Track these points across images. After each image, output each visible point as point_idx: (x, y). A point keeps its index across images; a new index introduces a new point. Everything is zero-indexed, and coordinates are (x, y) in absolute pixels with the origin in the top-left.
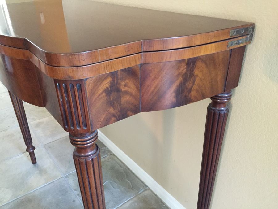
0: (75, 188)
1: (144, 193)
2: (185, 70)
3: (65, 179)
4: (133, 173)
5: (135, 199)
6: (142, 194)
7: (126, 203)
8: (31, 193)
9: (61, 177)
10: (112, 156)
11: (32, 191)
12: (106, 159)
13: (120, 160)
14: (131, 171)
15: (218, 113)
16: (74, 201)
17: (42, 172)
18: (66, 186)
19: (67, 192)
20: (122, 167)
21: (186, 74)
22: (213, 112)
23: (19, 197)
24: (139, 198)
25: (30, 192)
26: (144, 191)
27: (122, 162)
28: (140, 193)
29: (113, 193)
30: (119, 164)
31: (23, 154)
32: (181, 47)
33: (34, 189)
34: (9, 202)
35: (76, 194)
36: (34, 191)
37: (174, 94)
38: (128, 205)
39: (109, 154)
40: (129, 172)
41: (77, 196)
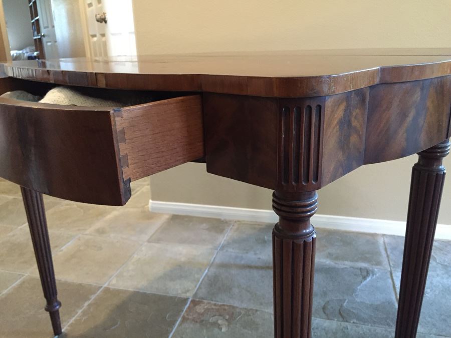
0: (244, 252)
3: (223, 251)
9: (216, 252)
10: (238, 222)
12: (236, 226)
18: (233, 254)
19: (242, 257)
23: (201, 280)
35: (253, 255)
39: (233, 222)
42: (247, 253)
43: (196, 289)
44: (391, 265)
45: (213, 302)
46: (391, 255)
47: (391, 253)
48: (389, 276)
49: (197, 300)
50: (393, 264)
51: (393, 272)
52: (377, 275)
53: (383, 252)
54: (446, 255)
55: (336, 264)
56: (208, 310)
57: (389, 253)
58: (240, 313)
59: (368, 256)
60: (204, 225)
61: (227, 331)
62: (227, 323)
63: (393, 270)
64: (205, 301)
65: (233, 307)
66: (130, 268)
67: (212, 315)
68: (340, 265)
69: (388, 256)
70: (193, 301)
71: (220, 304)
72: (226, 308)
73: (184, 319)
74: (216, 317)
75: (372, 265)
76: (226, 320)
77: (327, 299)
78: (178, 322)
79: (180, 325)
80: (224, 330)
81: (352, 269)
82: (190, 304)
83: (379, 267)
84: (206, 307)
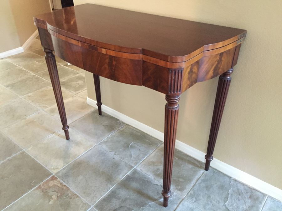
0: (110, 151)
1: (161, 146)
2: (219, 59)
3: (99, 146)
4: (149, 135)
5: (156, 150)
6: (160, 147)
7: (151, 153)
8: (78, 159)
9: (95, 145)
10: (127, 126)
11: (78, 158)
12: (123, 128)
13: (135, 128)
14: (146, 134)
15: (226, 80)
16: (114, 158)
17: (78, 144)
18: (102, 150)
19: (105, 154)
20: (138, 132)
21: (219, 60)
22: (224, 80)
23: (69, 163)
24: (159, 149)
25: (76, 159)
26: (161, 145)
27: (137, 129)
28: (159, 147)
29: (140, 150)
30: (135, 131)
31: (53, 134)
32: (220, 47)
33: (79, 156)
34: (64, 168)
35: (113, 154)
36: (79, 158)
37: (213, 71)
38: (153, 154)
39: (124, 125)
40: (145, 134)
41: (115, 155)
42: (111, 152)
43: (62, 169)
44: (189, 194)
45: (61, 181)
46: (197, 186)
47: (199, 184)
48: (179, 202)
49: (56, 177)
50: (190, 194)
51: (184, 200)
52: (171, 198)
53: (194, 181)
54: (239, 200)
55: (155, 179)
56: (55, 186)
57: (197, 183)
58: (68, 194)
59: (181, 180)
60: (106, 122)
61: (51, 204)
62: (56, 199)
63: (186, 198)
64: (59, 179)
65: (68, 189)
66: (44, 142)
67: (53, 190)
68: (156, 181)
69: (193, 186)
70: (53, 177)
71: (64, 184)
72: (65, 188)
73: (40, 187)
74: (55, 192)
75: (176, 189)
76: (58, 197)
77: (123, 205)
78: (35, 188)
79: (34, 190)
80: (51, 203)
81: (160, 187)
82: (50, 178)
83: (179, 192)
84: (55, 183)
